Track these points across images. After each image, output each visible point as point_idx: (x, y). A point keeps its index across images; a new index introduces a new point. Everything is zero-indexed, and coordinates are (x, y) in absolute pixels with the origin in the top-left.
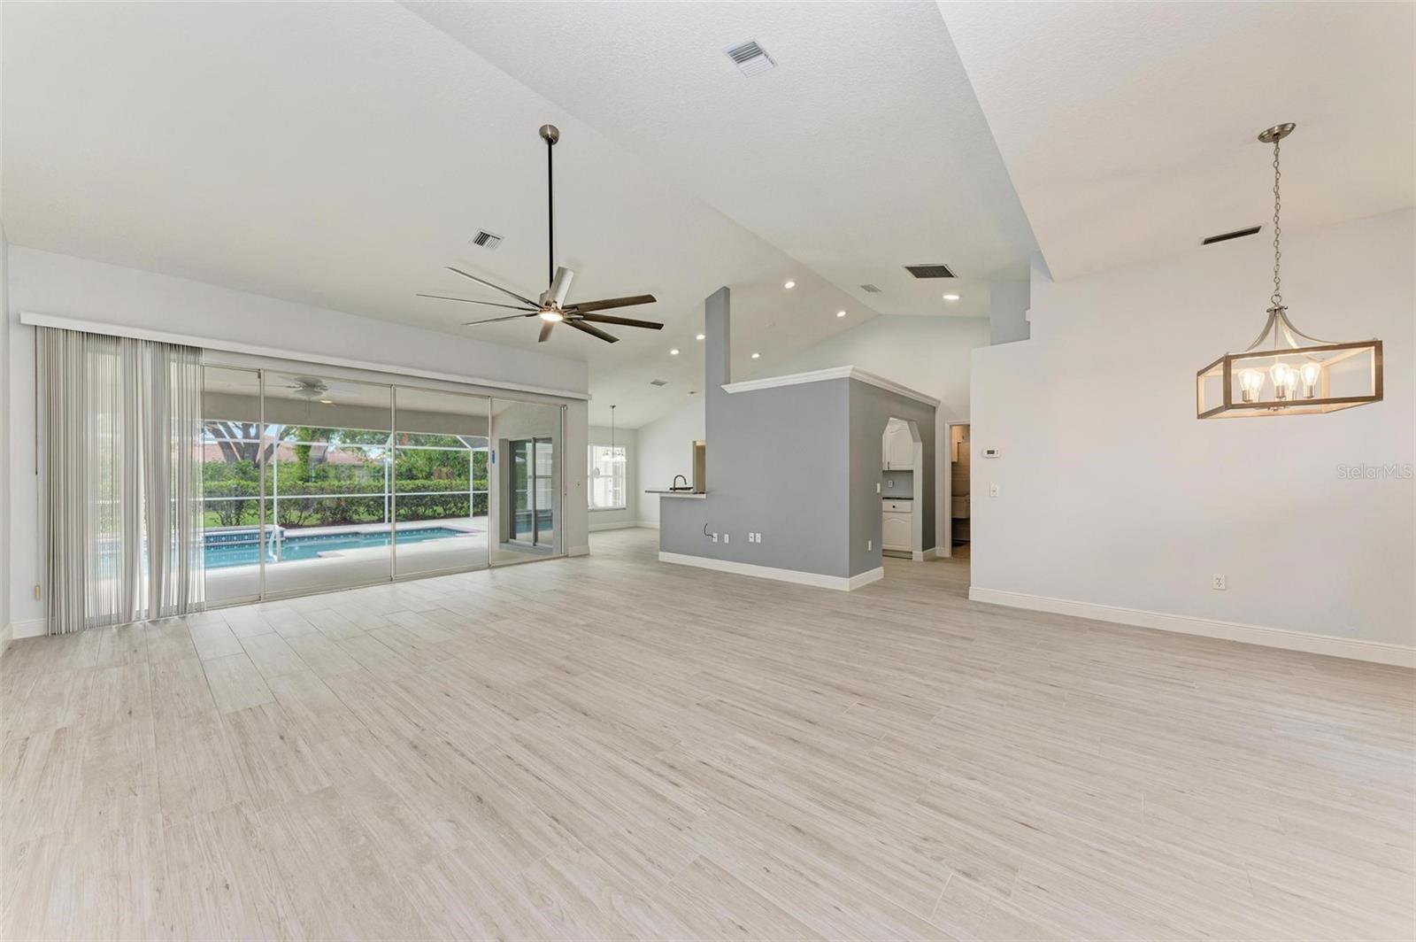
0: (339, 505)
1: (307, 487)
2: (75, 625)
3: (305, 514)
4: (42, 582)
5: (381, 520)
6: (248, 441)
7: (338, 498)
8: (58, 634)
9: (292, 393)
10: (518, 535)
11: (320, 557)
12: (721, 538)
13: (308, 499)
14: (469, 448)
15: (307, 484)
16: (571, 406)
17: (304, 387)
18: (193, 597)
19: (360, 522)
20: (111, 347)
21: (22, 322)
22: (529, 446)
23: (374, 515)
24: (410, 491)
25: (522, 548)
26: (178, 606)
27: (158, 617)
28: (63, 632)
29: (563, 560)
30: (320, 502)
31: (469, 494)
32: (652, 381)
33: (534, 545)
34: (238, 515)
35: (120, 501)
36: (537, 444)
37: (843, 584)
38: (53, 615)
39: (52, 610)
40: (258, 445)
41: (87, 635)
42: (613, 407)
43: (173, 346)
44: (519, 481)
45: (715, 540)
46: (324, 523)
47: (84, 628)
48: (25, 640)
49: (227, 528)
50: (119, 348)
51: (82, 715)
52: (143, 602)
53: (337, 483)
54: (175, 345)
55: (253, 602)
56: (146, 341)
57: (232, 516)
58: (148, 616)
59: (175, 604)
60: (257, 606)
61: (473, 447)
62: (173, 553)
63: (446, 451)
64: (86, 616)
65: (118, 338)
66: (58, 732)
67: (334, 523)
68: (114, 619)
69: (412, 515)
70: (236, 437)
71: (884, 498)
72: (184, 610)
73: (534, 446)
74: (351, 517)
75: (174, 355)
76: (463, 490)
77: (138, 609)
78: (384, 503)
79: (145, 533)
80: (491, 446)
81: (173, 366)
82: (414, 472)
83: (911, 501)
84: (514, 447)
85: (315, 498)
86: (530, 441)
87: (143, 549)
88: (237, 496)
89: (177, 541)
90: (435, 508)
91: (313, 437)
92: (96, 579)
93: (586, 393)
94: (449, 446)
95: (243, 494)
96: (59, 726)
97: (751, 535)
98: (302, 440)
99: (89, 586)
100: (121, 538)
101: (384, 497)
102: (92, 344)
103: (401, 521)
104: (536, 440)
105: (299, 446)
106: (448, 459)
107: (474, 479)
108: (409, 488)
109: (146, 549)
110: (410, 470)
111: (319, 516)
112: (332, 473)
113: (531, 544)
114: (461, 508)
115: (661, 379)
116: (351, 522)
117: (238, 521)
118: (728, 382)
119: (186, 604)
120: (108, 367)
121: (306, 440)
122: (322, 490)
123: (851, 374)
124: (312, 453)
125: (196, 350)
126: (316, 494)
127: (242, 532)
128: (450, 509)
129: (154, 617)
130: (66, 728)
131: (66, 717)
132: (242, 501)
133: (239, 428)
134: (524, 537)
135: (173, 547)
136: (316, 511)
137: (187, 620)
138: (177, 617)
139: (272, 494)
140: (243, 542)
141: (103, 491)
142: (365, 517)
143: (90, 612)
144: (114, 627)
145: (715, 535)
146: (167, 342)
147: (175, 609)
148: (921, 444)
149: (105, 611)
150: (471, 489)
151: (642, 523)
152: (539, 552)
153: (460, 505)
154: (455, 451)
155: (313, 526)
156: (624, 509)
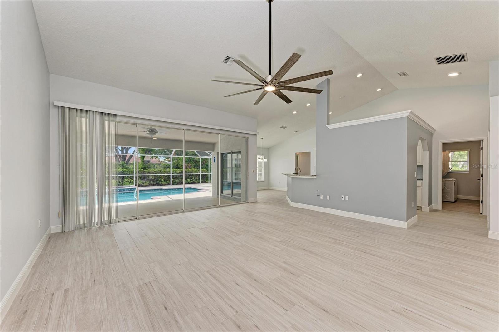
0: (155, 178)
1: (145, 171)
2: (72, 228)
3: (144, 181)
4: (61, 211)
5: (169, 184)
6: (123, 154)
7: (155, 176)
8: (65, 231)
9: (145, 135)
10: (224, 191)
11: (152, 199)
12: (325, 197)
13: (145, 176)
14: (200, 157)
15: (144, 170)
16: (250, 138)
17: (150, 131)
18: (113, 217)
19: (162, 185)
20: (84, 114)
21: (54, 104)
22: (229, 155)
23: (167, 182)
24: (179, 173)
25: (226, 197)
26: (108, 220)
27: (101, 225)
28: (68, 231)
29: (247, 204)
30: (148, 177)
31: (199, 175)
32: (281, 126)
33: (232, 197)
34: (122, 181)
35: (88, 176)
36: (233, 155)
37: (404, 225)
38: (64, 224)
39: (64, 222)
40: (126, 156)
41: (76, 232)
42: (262, 138)
43: (106, 114)
44: (224, 170)
45: (322, 198)
46: (150, 185)
47: (75, 229)
48: (55, 234)
49: (119, 186)
50: (87, 115)
51: (75, 280)
52: (96, 219)
53: (154, 170)
54: (107, 113)
55: (134, 219)
56: (97, 112)
57: (121, 182)
58: (97, 225)
59: (107, 220)
60: (136, 221)
61: (201, 156)
62: (106, 195)
63: (190, 158)
64: (76, 224)
65: (87, 111)
66: (66, 291)
67: (153, 185)
68: (86, 225)
69: (180, 182)
70: (119, 153)
71: (417, 180)
72: (110, 222)
73: (232, 155)
74: (159, 183)
75: (107, 118)
76: (197, 173)
77: (94, 221)
78: (170, 178)
79: (96, 188)
80: (212, 156)
81: (106, 122)
82: (179, 166)
83: (422, 181)
84: (223, 157)
85: (147, 176)
86: (230, 153)
87: (96, 193)
88: (122, 175)
89: (108, 191)
90: (187, 179)
91: (146, 153)
92: (79, 205)
93: (256, 132)
94: (191, 156)
95: (124, 174)
96: (66, 287)
97: (343, 196)
98: (142, 154)
99: (77, 209)
100: (88, 190)
101: (170, 175)
102: (78, 113)
103: (176, 185)
104: (233, 153)
105: (141, 156)
106: (190, 161)
107: (201, 169)
108: (179, 172)
109: (97, 194)
110: (177, 165)
111: (148, 182)
112: (152, 166)
113: (231, 196)
114: (197, 180)
115: (285, 125)
116: (159, 185)
117: (122, 183)
118: (328, 124)
119: (111, 219)
120: (83, 123)
121: (144, 154)
122: (149, 173)
123: (409, 115)
124: (145, 159)
125: (114, 115)
126: (147, 174)
127: (124, 188)
128: (193, 180)
129: (99, 225)
130: (68, 289)
131: (69, 282)
132: (124, 177)
133: (120, 150)
134: (227, 192)
135: (106, 193)
136: (148, 180)
137: (112, 227)
138: (107, 225)
139: (133, 174)
140: (125, 192)
141: (83, 173)
142: (164, 183)
143: (77, 223)
144: (85, 229)
145: (322, 196)
146: (104, 112)
147: (107, 222)
148: (428, 152)
149: (82, 222)
150: (200, 173)
151: (270, 188)
152: (235, 200)
153: (196, 179)
154: (193, 158)
155: (147, 186)
156: (264, 181)
